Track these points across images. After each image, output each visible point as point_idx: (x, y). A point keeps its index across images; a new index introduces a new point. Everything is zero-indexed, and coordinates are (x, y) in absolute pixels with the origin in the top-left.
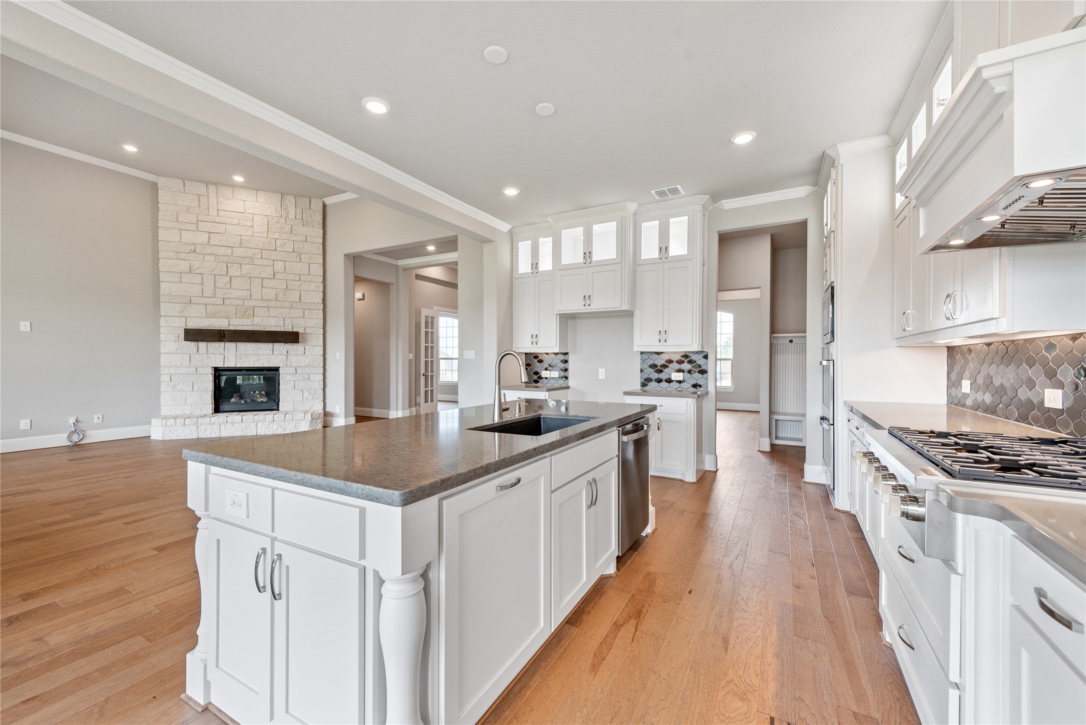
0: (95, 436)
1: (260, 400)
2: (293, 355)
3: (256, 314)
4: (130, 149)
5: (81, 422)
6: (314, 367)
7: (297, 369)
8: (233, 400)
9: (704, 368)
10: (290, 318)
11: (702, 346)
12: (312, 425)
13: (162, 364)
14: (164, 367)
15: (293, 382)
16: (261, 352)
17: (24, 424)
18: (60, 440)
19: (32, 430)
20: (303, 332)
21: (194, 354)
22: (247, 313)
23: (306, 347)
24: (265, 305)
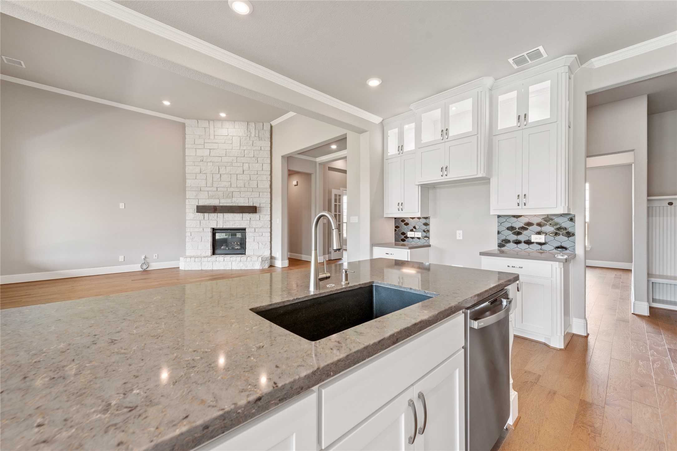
0: (154, 266)
1: (236, 248)
2: (253, 220)
3: (233, 196)
4: (167, 103)
5: (147, 258)
6: (265, 228)
7: (256, 229)
8: (222, 247)
9: (570, 230)
10: (252, 198)
11: (569, 209)
12: (262, 264)
13: (187, 226)
14: (188, 228)
15: (253, 237)
16: (236, 219)
17: (121, 258)
18: (137, 268)
19: (125, 262)
20: (259, 206)
21: (202, 220)
22: (229, 195)
23: (261, 216)
24: (238, 190)
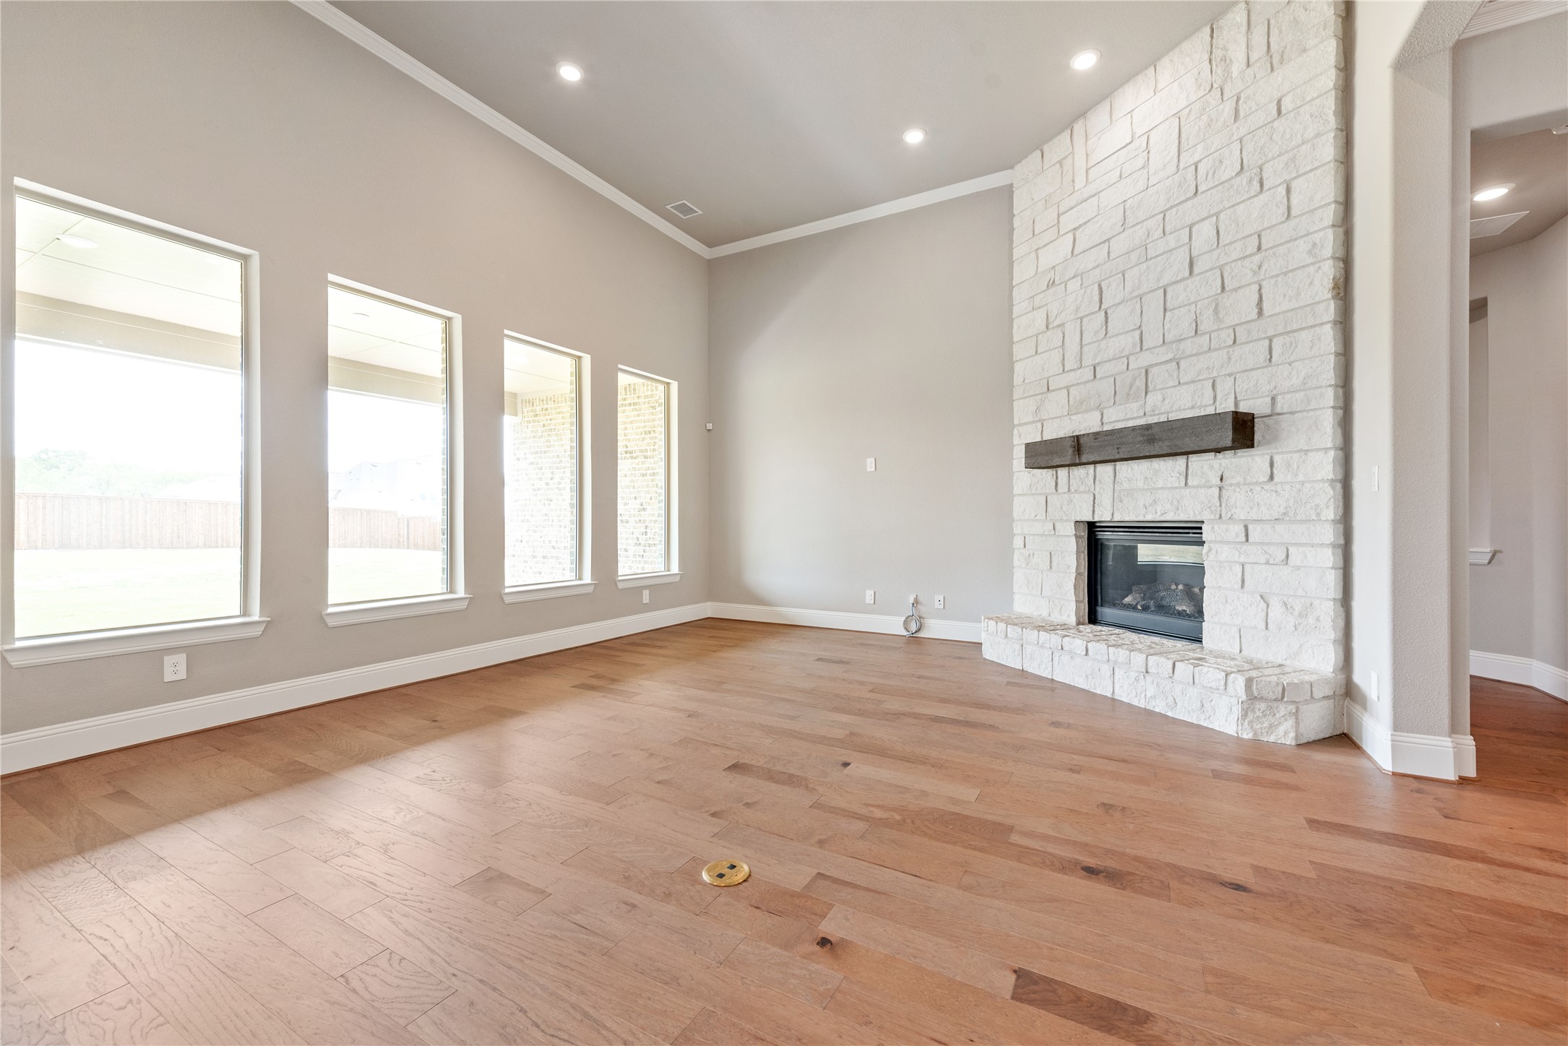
0: (935, 628)
2: (1238, 485)
3: (1151, 387)
4: (914, 138)
5: (921, 604)
6: (1301, 522)
7: (1250, 527)
8: (1128, 600)
10: (1230, 375)
13: (1015, 515)
14: (1018, 520)
15: (1238, 569)
16: (1160, 484)
17: (869, 595)
19: (875, 607)
21: (1052, 494)
22: (1134, 388)
23: (1277, 459)
24: (1170, 356)
